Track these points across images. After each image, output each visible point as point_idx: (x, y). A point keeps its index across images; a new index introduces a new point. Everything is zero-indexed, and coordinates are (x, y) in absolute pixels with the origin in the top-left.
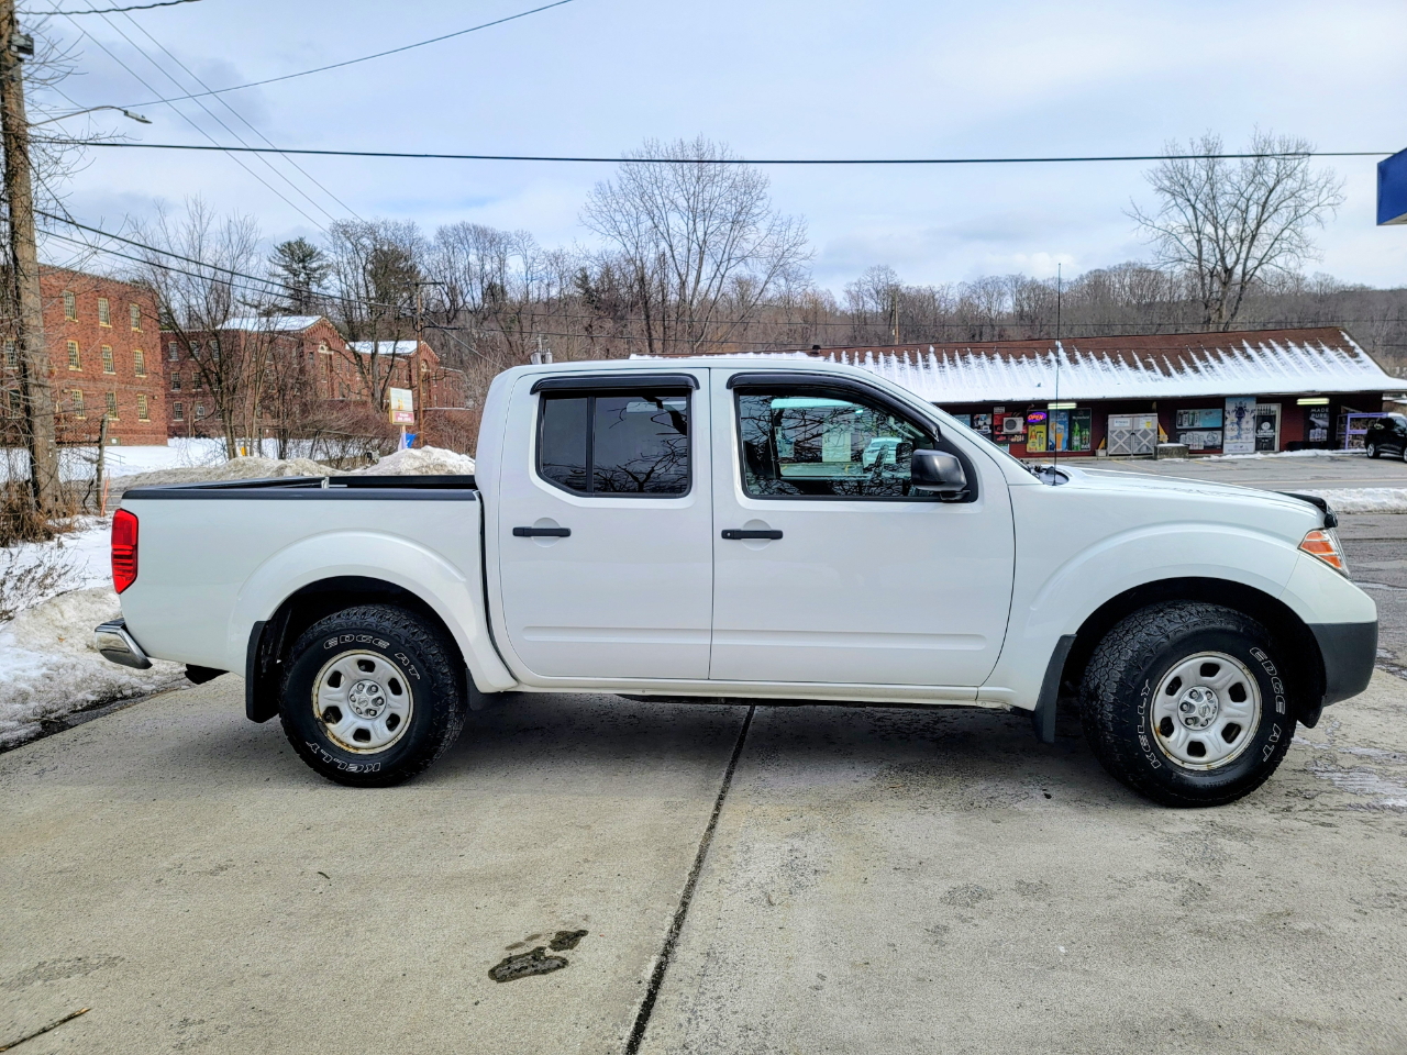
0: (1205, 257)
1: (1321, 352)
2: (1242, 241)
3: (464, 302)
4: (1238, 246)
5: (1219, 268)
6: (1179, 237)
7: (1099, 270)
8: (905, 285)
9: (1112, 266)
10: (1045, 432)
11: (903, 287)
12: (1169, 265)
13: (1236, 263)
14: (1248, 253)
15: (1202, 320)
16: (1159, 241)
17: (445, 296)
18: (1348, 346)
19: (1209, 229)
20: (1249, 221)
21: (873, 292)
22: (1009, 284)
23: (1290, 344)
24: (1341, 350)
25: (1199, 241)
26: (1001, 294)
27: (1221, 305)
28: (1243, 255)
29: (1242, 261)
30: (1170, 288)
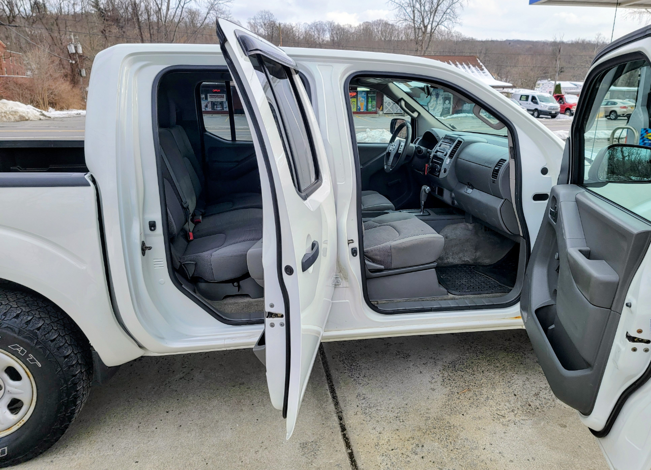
0: (416, 19)
1: (469, 67)
2: (431, 13)
3: (19, 12)
4: (429, 15)
5: (422, 25)
6: (405, 8)
7: (368, 22)
8: (278, 22)
9: (374, 21)
10: (356, 101)
11: (277, 23)
12: (401, 22)
13: (428, 23)
14: (433, 19)
15: (415, 49)
16: (397, 9)
17: (5, 7)
18: (479, 65)
19: (418, 6)
20: (434, 4)
21: (263, 24)
22: (328, 26)
23: (457, 63)
24: (477, 67)
25: (414, 11)
26: (324, 30)
27: (422, 43)
28: (431, 20)
29: (431, 22)
30: (398, 33)
